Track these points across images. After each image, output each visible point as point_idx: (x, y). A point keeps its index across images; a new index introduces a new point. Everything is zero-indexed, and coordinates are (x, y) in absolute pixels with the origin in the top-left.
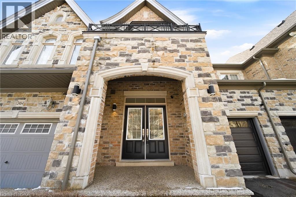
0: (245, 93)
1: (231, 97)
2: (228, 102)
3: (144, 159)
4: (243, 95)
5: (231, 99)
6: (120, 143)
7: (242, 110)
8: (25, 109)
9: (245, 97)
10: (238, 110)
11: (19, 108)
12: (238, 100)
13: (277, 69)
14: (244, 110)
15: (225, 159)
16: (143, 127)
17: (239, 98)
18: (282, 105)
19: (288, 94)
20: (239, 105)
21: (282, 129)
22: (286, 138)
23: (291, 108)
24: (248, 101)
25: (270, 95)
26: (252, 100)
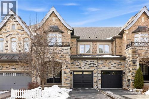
0: (92, 61)
1: (86, 63)
2: (85, 65)
4: (91, 62)
7: (89, 68)
8: (16, 69)
9: (92, 63)
10: (87, 68)
11: (14, 69)
12: (89, 64)
14: (90, 68)
15: (67, 81)
18: (104, 66)
19: (109, 62)
20: (88, 66)
21: (100, 75)
22: (100, 78)
23: (107, 68)
24: (92, 65)
25: (102, 62)
26: (94, 64)
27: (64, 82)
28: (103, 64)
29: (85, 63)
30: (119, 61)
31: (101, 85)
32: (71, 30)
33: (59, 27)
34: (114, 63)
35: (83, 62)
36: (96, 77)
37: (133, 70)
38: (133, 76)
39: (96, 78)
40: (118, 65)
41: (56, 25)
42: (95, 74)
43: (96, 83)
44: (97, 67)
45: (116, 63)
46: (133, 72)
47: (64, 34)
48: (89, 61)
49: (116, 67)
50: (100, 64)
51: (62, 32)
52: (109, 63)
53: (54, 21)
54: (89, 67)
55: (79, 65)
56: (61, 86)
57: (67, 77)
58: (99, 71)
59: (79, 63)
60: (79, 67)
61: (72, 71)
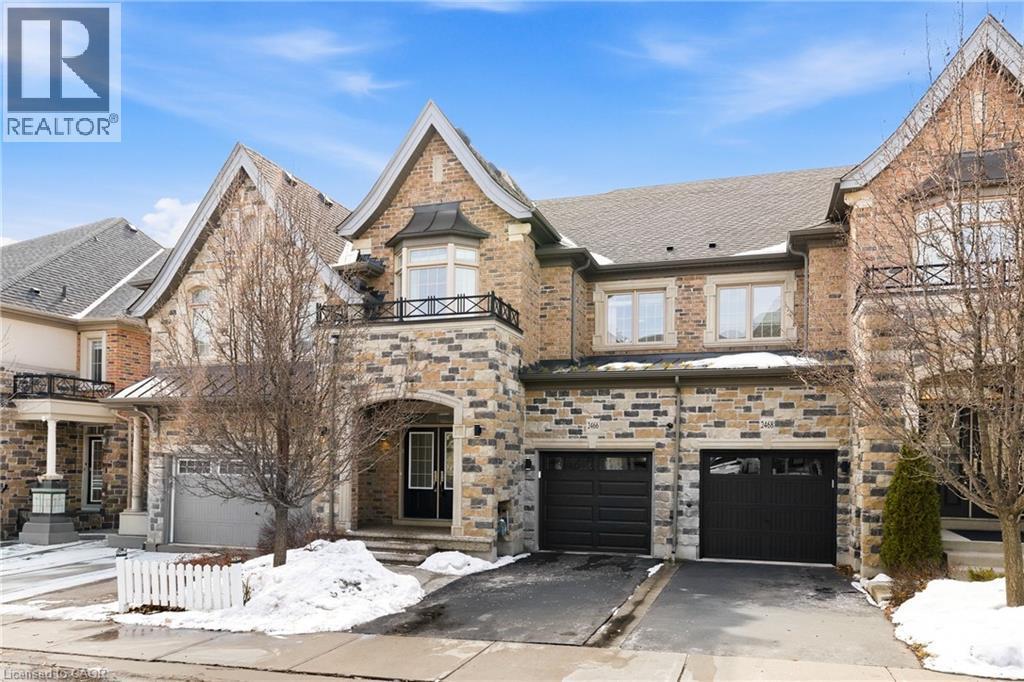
0: (645, 395)
1: (612, 407)
2: (604, 418)
3: (435, 517)
4: (642, 401)
5: (611, 412)
6: (397, 492)
7: (626, 435)
9: (645, 406)
10: (617, 436)
12: (627, 414)
13: (835, 296)
14: (631, 435)
15: (478, 513)
16: (435, 469)
17: (630, 410)
18: (719, 424)
19: (750, 398)
20: (624, 424)
21: (694, 476)
22: (694, 494)
23: (738, 432)
24: (646, 415)
25: (704, 400)
26: (656, 414)
27: (464, 518)
28: (708, 409)
29: (605, 407)
30: (814, 392)
31: (696, 539)
32: (524, 221)
33: (463, 206)
34: (783, 406)
35: (594, 398)
36: (666, 487)
37: (875, 448)
38: (874, 492)
39: (670, 493)
40: (806, 413)
41: (449, 198)
42: (664, 470)
43: (666, 524)
44: (674, 432)
45: (791, 405)
46: (875, 466)
47: (487, 244)
48: (630, 396)
49: (794, 429)
50: (692, 409)
51: (477, 237)
52: (751, 404)
53: (438, 176)
54: (629, 430)
55: (571, 416)
56: (447, 537)
57: (480, 488)
58: (685, 450)
59: (569, 408)
60: (572, 432)
61: (533, 453)
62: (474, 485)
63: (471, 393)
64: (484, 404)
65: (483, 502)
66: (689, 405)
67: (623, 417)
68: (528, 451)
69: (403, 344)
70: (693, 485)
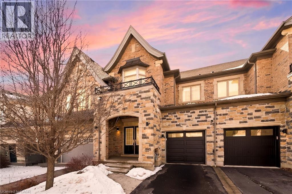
0: (203, 111)
1: (191, 116)
2: (188, 120)
3: (134, 154)
4: (201, 113)
5: (190, 118)
6: (122, 146)
7: (196, 125)
9: (202, 115)
10: (193, 125)
12: (196, 118)
14: (198, 125)
15: (148, 153)
16: (134, 139)
17: (197, 116)
18: (231, 119)
19: (242, 110)
20: (195, 121)
21: (222, 137)
22: (222, 144)
23: (238, 121)
24: (203, 118)
25: (224, 111)
26: (206, 117)
27: (143, 155)
28: (226, 114)
30: (269, 105)
31: (223, 159)
32: (160, 59)
34: (256, 111)
35: (184, 114)
36: (211, 142)
40: (266, 113)
41: (137, 56)
42: (210, 136)
44: (214, 123)
45: (260, 111)
47: (149, 68)
48: (197, 112)
49: (261, 119)
50: (220, 115)
52: (243, 111)
53: (133, 50)
54: (197, 123)
55: (176, 120)
56: (137, 162)
57: (148, 144)
58: (218, 129)
59: (176, 118)
60: (177, 125)
61: (164, 133)
62: (146, 143)
63: (145, 111)
64: (149, 115)
65: (149, 149)
66: (219, 114)
67: (195, 119)
68: (162, 132)
69: (121, 97)
70: (221, 141)
